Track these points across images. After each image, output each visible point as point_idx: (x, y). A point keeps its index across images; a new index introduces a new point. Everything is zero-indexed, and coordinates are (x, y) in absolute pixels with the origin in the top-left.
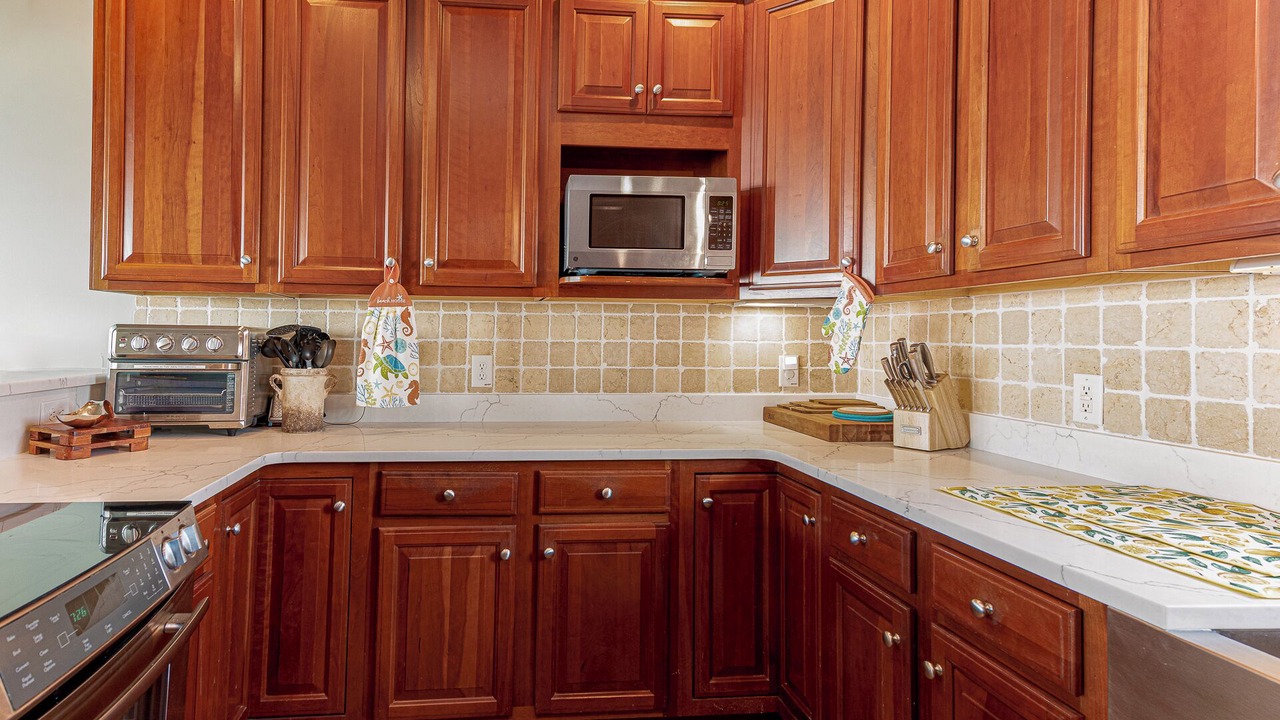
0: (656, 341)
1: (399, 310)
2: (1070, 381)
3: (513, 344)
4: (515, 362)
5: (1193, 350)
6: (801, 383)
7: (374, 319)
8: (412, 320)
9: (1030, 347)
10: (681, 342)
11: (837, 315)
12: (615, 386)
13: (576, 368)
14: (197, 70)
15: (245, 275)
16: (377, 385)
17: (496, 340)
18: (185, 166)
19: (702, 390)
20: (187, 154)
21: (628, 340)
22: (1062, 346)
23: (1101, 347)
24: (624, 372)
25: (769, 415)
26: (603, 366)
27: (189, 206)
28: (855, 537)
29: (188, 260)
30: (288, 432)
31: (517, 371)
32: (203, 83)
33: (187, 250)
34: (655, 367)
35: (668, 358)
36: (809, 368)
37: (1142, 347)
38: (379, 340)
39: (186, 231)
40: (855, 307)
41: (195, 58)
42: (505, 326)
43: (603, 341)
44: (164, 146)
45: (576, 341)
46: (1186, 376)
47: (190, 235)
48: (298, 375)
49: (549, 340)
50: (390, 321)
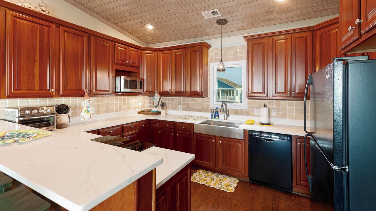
0: (123, 102)
1: (88, 100)
2: (178, 106)
3: (98, 104)
4: (99, 108)
5: (189, 103)
6: (142, 108)
7: (84, 102)
8: (90, 102)
9: (174, 102)
10: (126, 102)
11: (155, 98)
12: (116, 111)
13: (110, 108)
14: (37, 44)
15: (51, 94)
16: (86, 115)
17: (95, 104)
18: (34, 67)
19: (129, 110)
20: (34, 64)
21: (118, 102)
22: (178, 102)
23: (181, 102)
24: (118, 108)
25: (139, 113)
26: (115, 107)
27: (35, 77)
28: (167, 125)
29: (35, 90)
30: (62, 128)
31: (99, 110)
32: (39, 47)
33: (34, 88)
34: (123, 107)
35: (124, 105)
36: (143, 105)
37: (185, 102)
38: (85, 106)
39: (34, 83)
40: (158, 97)
41: (36, 41)
42: (97, 101)
43: (114, 103)
44: (27, 62)
45: (110, 103)
46: (188, 105)
47: (35, 84)
48: (65, 115)
49: (105, 103)
50: (87, 102)
